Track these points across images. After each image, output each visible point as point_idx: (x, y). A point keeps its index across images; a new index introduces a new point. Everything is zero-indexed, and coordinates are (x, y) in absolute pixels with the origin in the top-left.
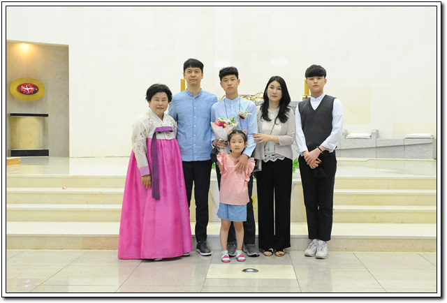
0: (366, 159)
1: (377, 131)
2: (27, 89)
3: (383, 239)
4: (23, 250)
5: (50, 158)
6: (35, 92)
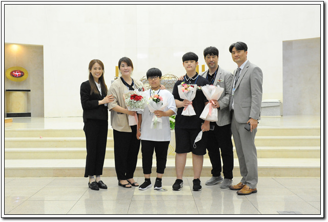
2: (17, 74)
4: (14, 178)
5: (32, 118)
6: (22, 76)
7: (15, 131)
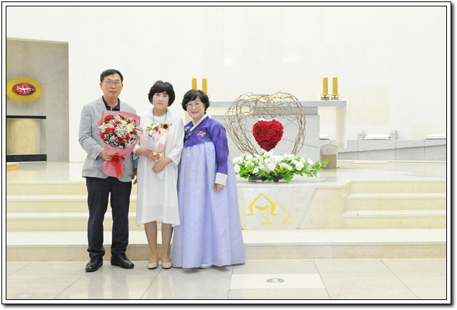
0: (386, 162)
1: (396, 131)
3: (411, 245)
4: (29, 262)
5: (47, 162)
6: (32, 92)
7: (27, 185)
